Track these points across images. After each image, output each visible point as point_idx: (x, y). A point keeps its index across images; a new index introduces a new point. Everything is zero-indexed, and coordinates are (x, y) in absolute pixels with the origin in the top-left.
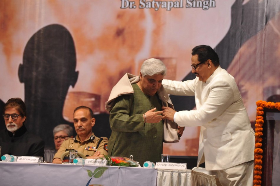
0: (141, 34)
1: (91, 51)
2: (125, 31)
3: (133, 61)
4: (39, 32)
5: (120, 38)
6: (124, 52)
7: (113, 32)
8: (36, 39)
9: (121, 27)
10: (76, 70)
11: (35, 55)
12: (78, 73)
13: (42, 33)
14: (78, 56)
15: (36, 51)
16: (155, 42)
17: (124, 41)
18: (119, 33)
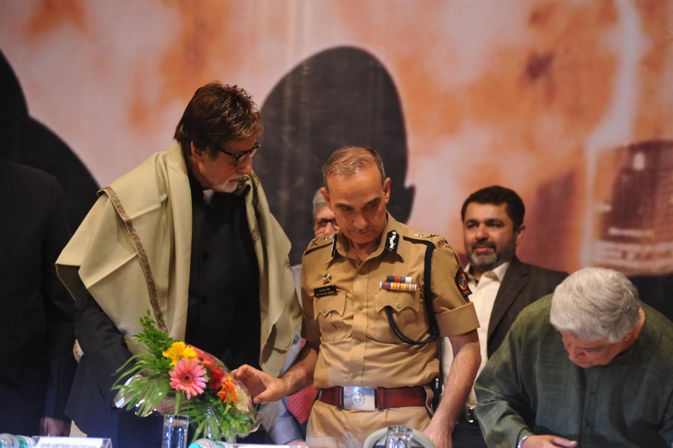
0: (605, 69)
1: (450, 127)
2: (556, 64)
3: (579, 152)
4: (297, 70)
5: (540, 84)
6: (550, 125)
7: (516, 67)
8: (288, 92)
9: (541, 50)
10: (408, 183)
11: (286, 139)
12: (411, 191)
13: (305, 73)
14: (412, 142)
15: (287, 128)
16: (648, 93)
17: (551, 94)
18: (537, 67)
